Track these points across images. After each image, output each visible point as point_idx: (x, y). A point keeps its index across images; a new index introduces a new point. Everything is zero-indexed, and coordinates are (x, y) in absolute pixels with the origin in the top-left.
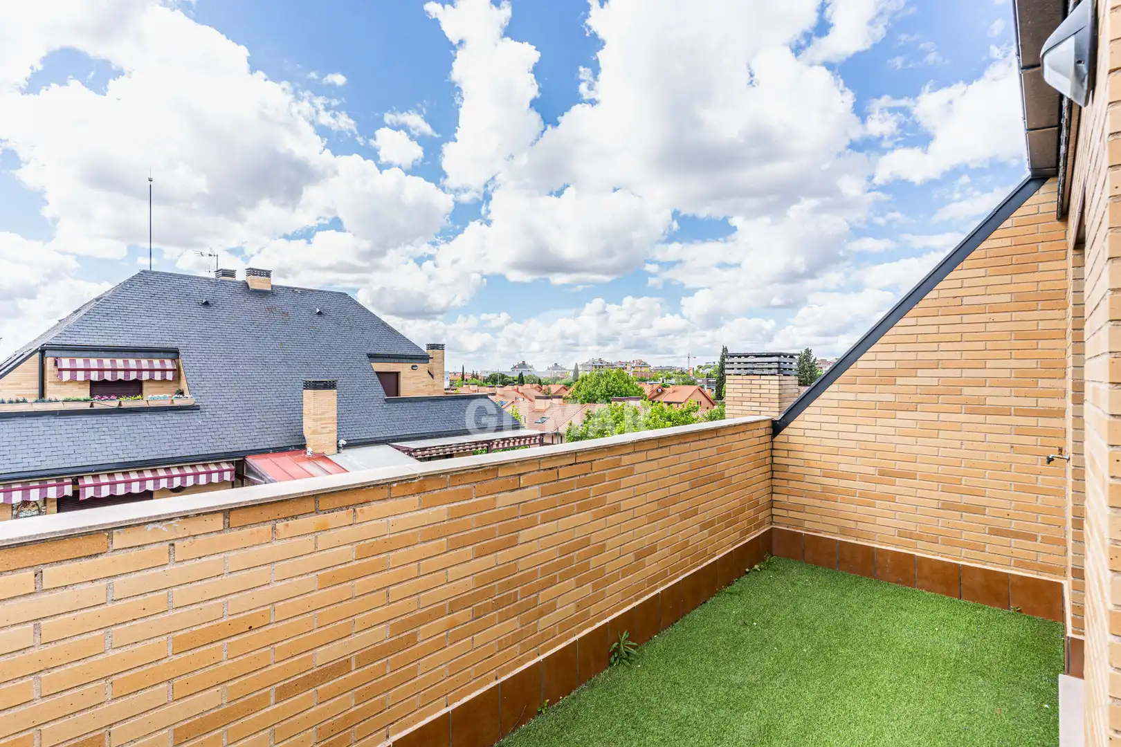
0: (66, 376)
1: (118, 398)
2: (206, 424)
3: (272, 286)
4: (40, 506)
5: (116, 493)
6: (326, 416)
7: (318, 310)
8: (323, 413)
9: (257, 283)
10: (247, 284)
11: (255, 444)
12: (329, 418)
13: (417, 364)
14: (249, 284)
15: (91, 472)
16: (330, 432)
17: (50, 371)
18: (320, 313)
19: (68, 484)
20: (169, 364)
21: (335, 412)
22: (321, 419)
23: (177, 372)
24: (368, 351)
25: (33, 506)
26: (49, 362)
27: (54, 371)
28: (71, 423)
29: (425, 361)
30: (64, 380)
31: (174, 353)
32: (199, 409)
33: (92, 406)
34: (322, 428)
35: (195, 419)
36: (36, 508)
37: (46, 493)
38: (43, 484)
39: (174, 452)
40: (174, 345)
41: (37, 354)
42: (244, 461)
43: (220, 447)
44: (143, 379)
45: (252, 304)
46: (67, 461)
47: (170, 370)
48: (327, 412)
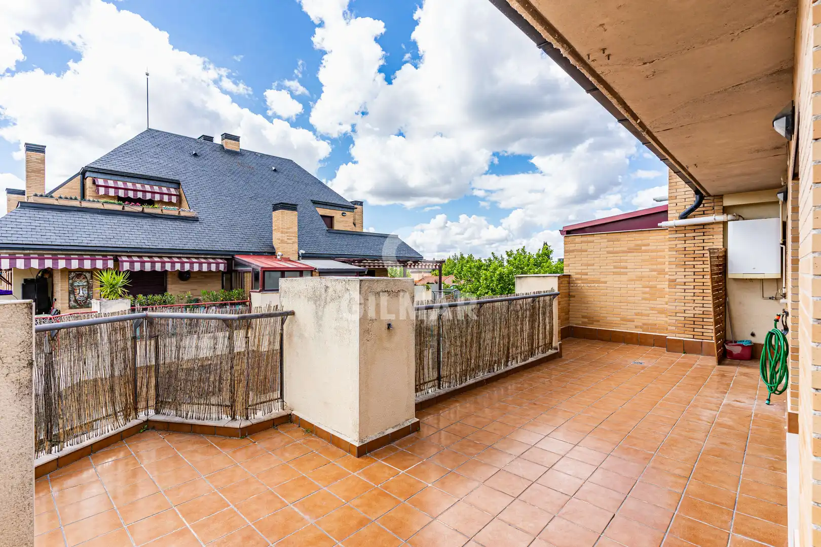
0: (102, 191)
1: (141, 206)
2: (204, 230)
3: (241, 149)
4: (88, 279)
5: (145, 269)
6: (291, 230)
7: (274, 168)
8: (288, 228)
9: (230, 145)
10: (222, 145)
11: (240, 248)
12: (292, 233)
13: (346, 212)
14: (224, 146)
15: (127, 252)
16: (293, 243)
17: (89, 188)
18: (275, 170)
19: (110, 259)
20: (173, 191)
21: (296, 228)
22: (287, 233)
23: (179, 197)
24: (312, 198)
25: (84, 278)
26: (89, 182)
27: (92, 188)
28: (109, 219)
29: (351, 210)
30: (100, 194)
31: (177, 184)
32: (198, 221)
33: (123, 209)
34: (288, 239)
35: (196, 225)
36: (86, 280)
37: (96, 265)
38: (93, 257)
39: (183, 246)
40: (177, 178)
41: (79, 177)
42: (233, 258)
43: (216, 247)
44: (156, 200)
45: (227, 158)
46: (109, 242)
47: (174, 195)
48: (292, 228)
